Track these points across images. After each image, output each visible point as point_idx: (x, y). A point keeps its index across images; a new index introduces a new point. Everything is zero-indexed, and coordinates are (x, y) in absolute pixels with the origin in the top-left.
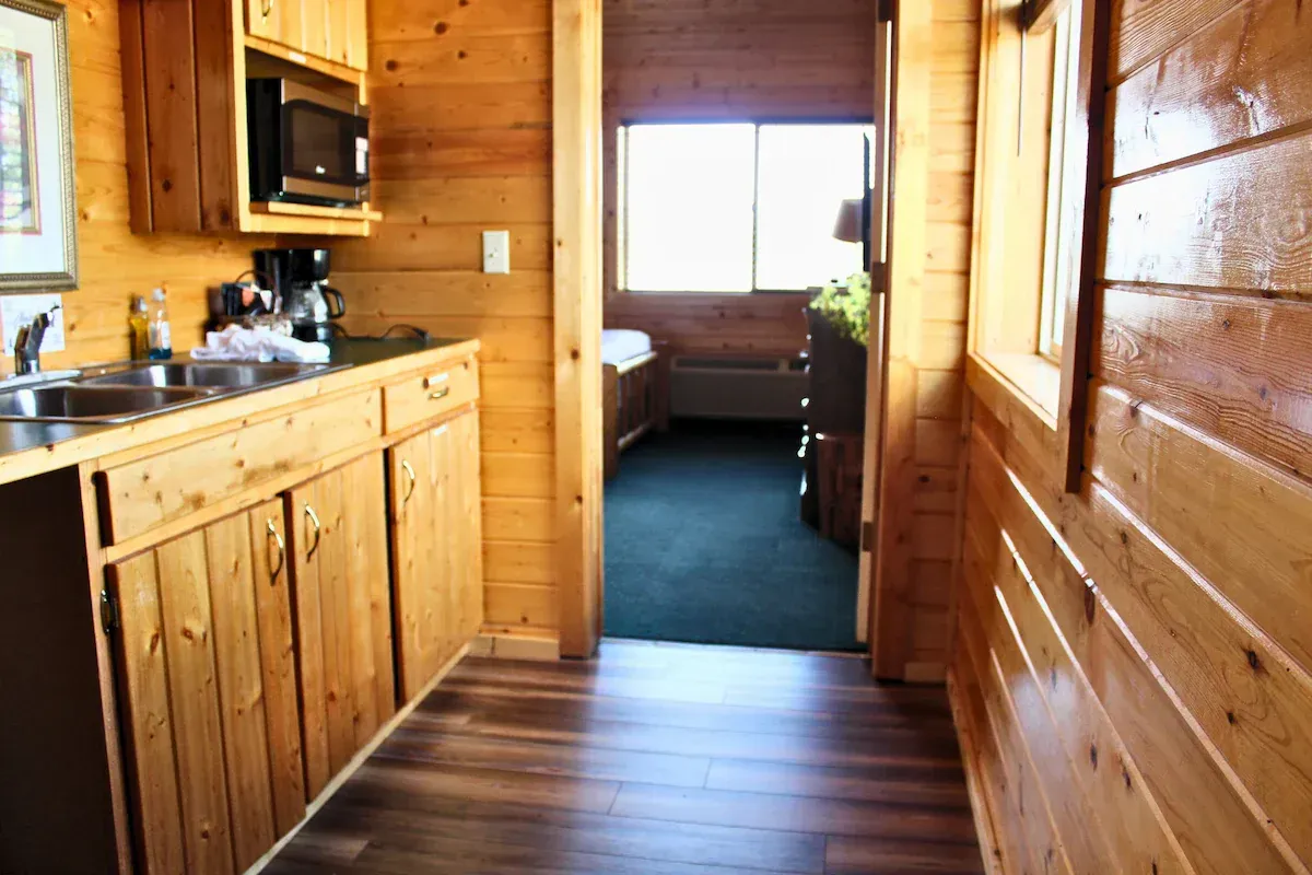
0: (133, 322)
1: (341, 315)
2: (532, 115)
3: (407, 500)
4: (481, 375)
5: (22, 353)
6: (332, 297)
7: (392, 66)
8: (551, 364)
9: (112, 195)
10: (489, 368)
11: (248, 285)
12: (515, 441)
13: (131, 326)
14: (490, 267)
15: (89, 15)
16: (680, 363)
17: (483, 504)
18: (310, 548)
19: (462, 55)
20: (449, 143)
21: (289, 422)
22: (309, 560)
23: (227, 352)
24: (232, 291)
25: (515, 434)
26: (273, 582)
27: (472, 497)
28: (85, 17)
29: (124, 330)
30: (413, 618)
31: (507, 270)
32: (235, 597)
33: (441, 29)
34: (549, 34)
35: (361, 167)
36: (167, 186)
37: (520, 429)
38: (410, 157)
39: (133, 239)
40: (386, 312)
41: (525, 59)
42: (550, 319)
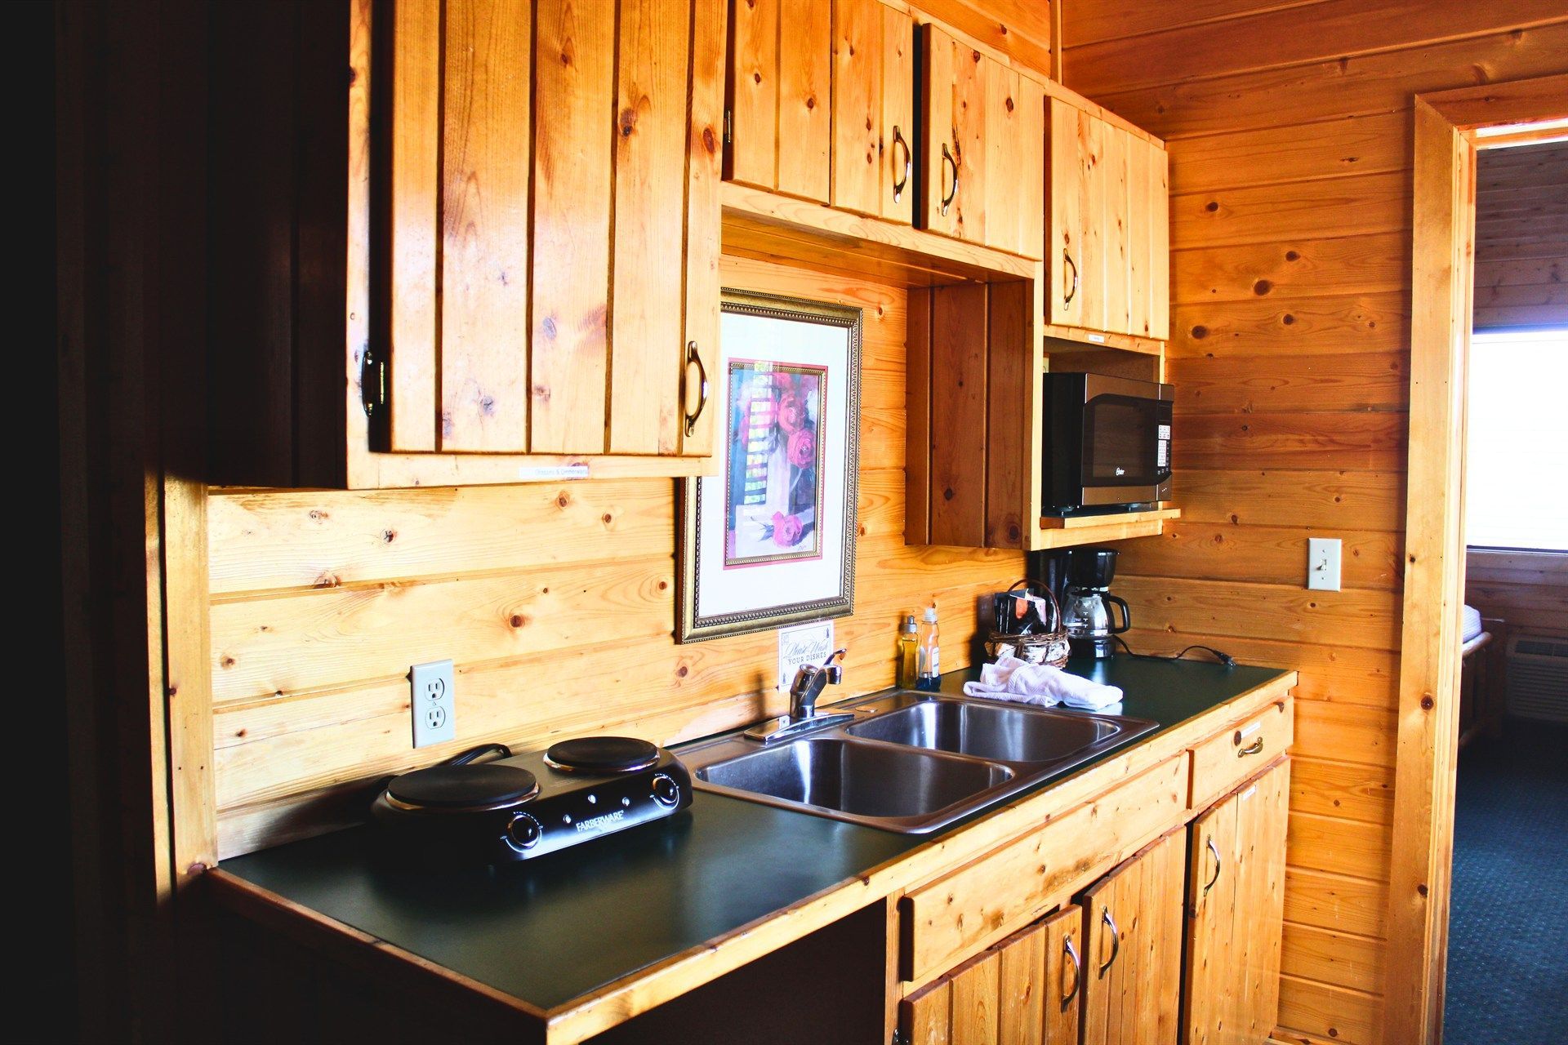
0: (901, 643)
1: (1124, 629)
2: (1380, 395)
3: (1208, 887)
4: (1296, 716)
5: (799, 697)
6: (1113, 605)
7: (1199, 332)
8: (1393, 711)
9: (890, 503)
10: (1307, 708)
11: (1022, 595)
12: (1337, 803)
13: (898, 647)
14: (1316, 582)
15: (880, 311)
16: (1522, 648)
17: (1288, 876)
18: (1105, 963)
19: (1289, 320)
20: (1269, 426)
21: (1094, 811)
22: (1101, 976)
23: (1005, 691)
24: (1005, 599)
25: (1338, 794)
26: (1063, 1009)
27: (1276, 870)
28: (876, 314)
29: (891, 653)
30: (1203, 1031)
31: (1338, 588)
32: (1023, 1029)
33: (1262, 288)
34: (1406, 295)
35: (1162, 461)
36: (949, 495)
37: (1344, 789)
38: (1217, 441)
39: (907, 549)
40: (1180, 628)
41: (1372, 325)
42: (1395, 654)
